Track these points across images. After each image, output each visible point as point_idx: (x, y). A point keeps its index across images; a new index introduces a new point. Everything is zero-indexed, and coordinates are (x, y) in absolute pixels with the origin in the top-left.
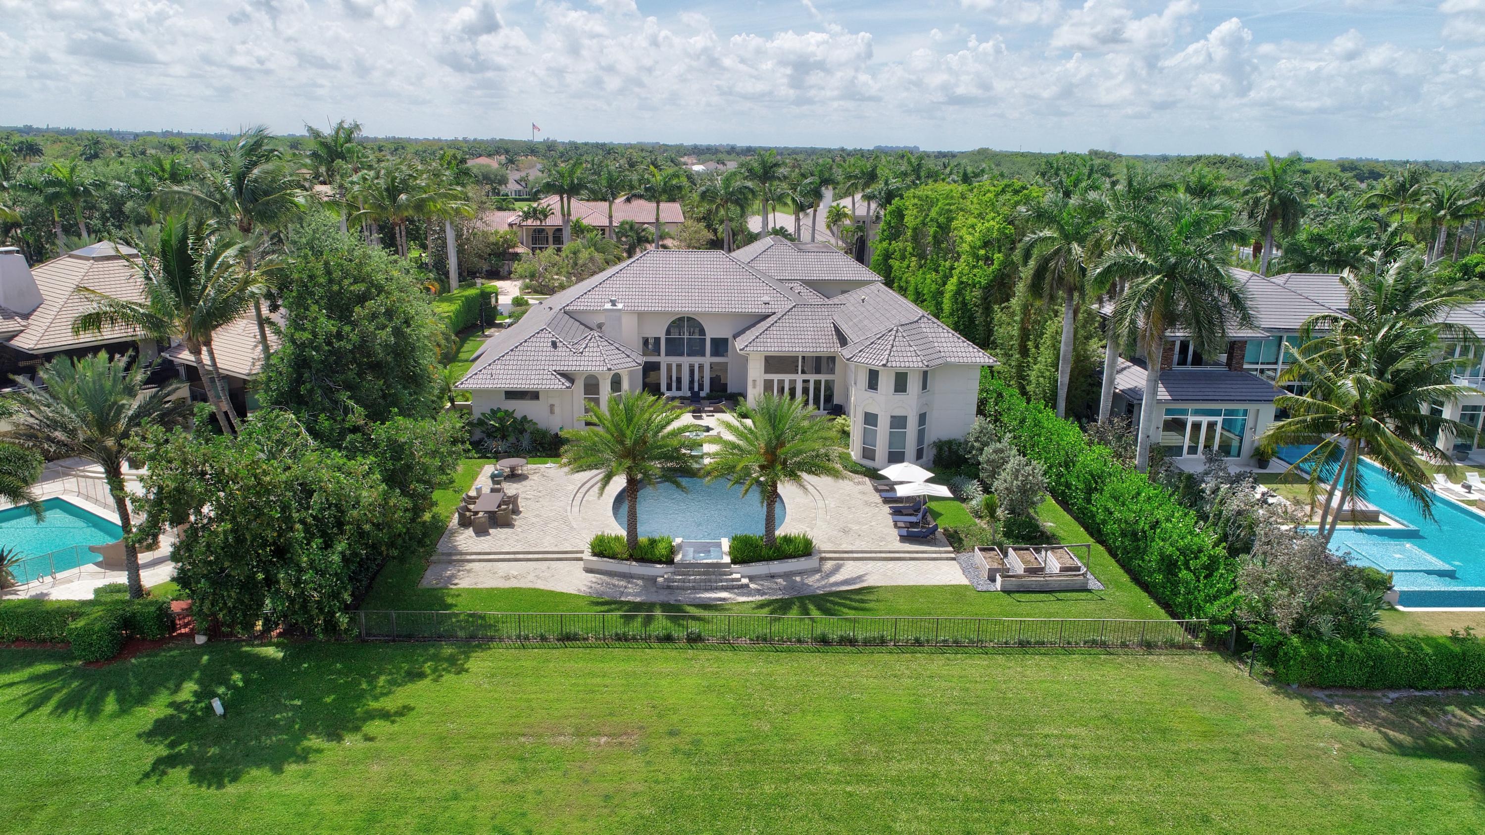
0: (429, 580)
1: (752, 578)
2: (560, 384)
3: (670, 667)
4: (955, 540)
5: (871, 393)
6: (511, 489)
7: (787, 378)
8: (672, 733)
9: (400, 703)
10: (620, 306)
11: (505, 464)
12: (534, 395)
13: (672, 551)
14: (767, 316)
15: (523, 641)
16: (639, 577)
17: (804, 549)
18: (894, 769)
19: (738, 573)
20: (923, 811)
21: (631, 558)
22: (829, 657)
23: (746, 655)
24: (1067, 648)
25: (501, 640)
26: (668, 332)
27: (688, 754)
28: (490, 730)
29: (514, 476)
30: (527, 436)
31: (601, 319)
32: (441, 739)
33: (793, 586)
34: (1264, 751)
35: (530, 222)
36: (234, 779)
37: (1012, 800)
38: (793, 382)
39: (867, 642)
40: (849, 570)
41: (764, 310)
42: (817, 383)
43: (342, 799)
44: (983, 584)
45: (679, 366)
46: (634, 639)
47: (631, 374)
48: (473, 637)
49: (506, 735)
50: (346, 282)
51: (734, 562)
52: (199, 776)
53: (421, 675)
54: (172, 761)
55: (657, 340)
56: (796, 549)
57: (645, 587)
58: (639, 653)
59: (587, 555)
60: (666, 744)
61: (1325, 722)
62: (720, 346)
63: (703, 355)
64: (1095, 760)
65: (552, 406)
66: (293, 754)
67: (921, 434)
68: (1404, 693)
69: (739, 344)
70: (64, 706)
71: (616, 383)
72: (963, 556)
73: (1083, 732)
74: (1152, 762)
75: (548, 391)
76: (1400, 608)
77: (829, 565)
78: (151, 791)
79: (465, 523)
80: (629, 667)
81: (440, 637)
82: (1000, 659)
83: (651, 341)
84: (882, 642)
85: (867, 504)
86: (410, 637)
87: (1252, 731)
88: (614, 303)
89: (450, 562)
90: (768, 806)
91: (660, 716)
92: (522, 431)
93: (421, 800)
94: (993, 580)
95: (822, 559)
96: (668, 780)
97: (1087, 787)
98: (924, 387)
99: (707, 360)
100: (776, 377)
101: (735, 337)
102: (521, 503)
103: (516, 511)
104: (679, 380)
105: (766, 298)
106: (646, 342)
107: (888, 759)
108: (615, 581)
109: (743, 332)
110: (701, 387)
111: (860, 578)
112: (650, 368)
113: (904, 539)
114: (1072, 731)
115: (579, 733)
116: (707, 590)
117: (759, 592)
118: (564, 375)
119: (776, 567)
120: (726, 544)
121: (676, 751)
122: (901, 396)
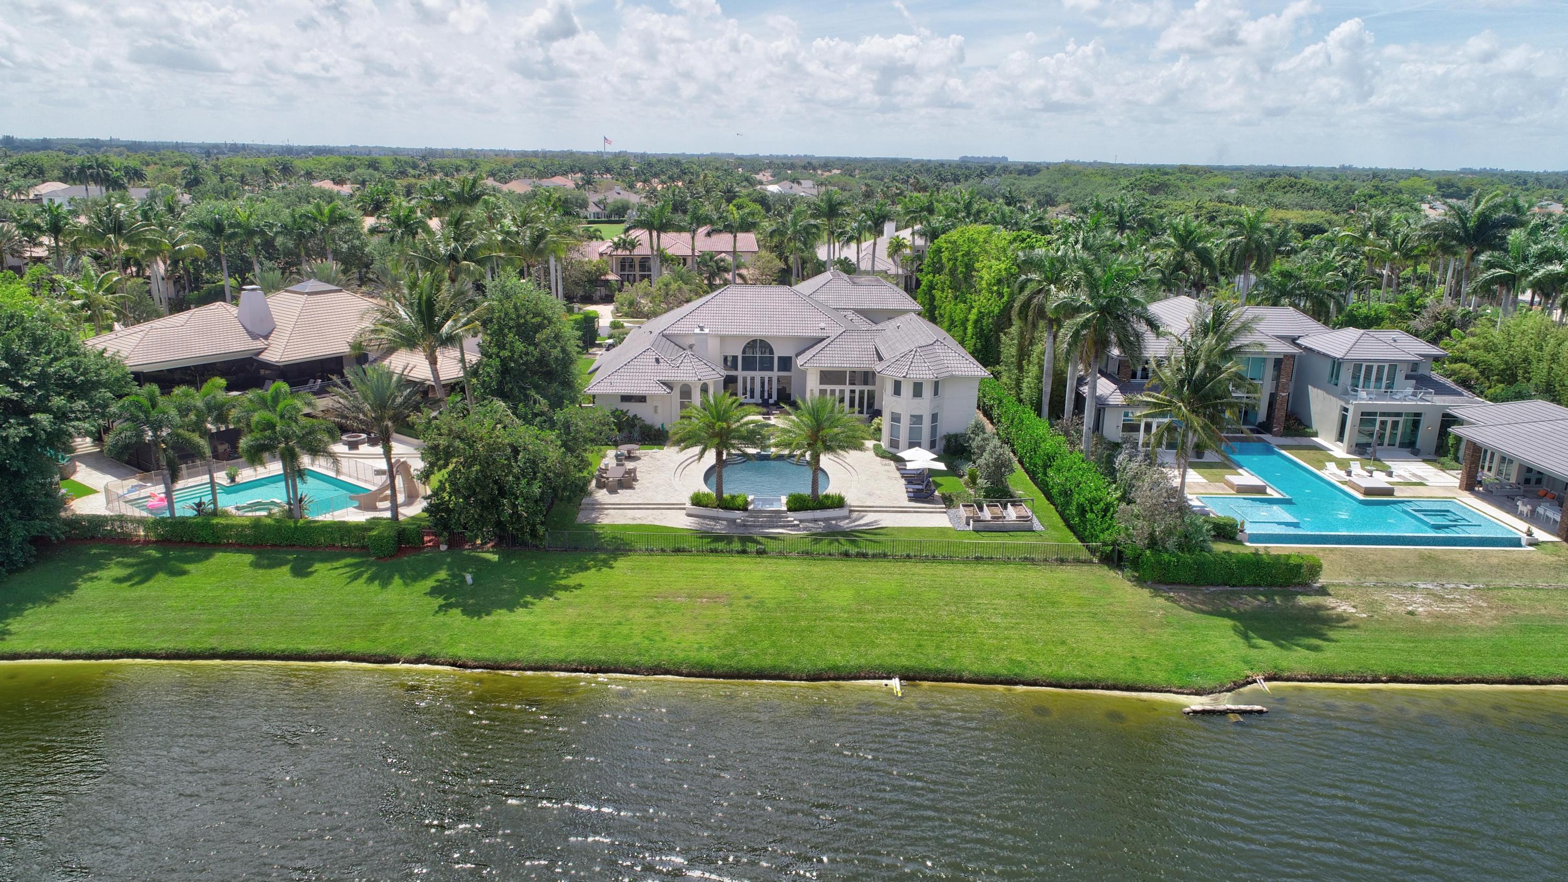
0: (582, 518)
1: (801, 521)
2: (663, 390)
3: (746, 566)
4: (948, 501)
5: (896, 398)
6: (630, 465)
7: (837, 388)
8: (746, 598)
9: (578, 582)
10: (706, 331)
11: (624, 449)
12: (642, 399)
13: (747, 503)
14: (822, 340)
15: (650, 552)
16: (724, 519)
17: (839, 503)
18: (880, 616)
19: (792, 517)
20: (894, 635)
21: (719, 506)
22: (849, 563)
23: (795, 562)
24: (1007, 561)
25: (635, 551)
26: (744, 352)
27: (756, 607)
28: (635, 594)
29: (630, 457)
30: (637, 429)
31: (692, 341)
32: (606, 598)
33: (830, 526)
34: (1113, 613)
35: (620, 252)
36: (488, 614)
37: (949, 632)
38: (842, 392)
39: (874, 556)
40: (869, 518)
41: (820, 334)
42: (862, 392)
43: (553, 623)
44: (962, 526)
45: (753, 379)
46: (722, 551)
47: (716, 383)
48: (618, 549)
49: (646, 597)
50: (528, 317)
51: (790, 510)
52: (466, 612)
53: (587, 568)
54: (449, 606)
55: (735, 358)
56: (833, 502)
57: (728, 526)
58: (725, 559)
59: (688, 505)
60: (743, 602)
61: (1160, 601)
62: (786, 363)
63: (772, 370)
64: (1005, 615)
65: (656, 407)
66: (519, 604)
67: (934, 429)
68: (1221, 588)
69: (800, 361)
70: (371, 580)
71: (704, 389)
72: (952, 511)
73: (1003, 602)
74: (1039, 616)
75: (652, 396)
76: (1248, 544)
77: (855, 515)
78: (441, 618)
79: (600, 486)
80: (719, 566)
81: (596, 549)
82: (961, 566)
83: (730, 359)
84: (885, 556)
85: (889, 478)
86: (576, 549)
87: (1111, 604)
88: (702, 328)
89: (594, 509)
90: (803, 631)
91: (739, 590)
92: (634, 426)
93: (600, 625)
94: (968, 524)
95: (851, 511)
96: (744, 618)
97: (997, 627)
98: (936, 393)
99: (775, 374)
100: (829, 387)
101: (797, 356)
102: (638, 475)
103: (635, 480)
104: (752, 391)
105: (822, 325)
106: (726, 359)
107: (878, 612)
108: (707, 522)
109: (803, 351)
110: (770, 396)
111: (875, 522)
112: (729, 382)
113: (911, 499)
114: (996, 602)
115: (689, 596)
116: (770, 527)
117: (805, 529)
118: (664, 384)
119: (819, 514)
120: (784, 499)
121: (749, 606)
122: (917, 400)
